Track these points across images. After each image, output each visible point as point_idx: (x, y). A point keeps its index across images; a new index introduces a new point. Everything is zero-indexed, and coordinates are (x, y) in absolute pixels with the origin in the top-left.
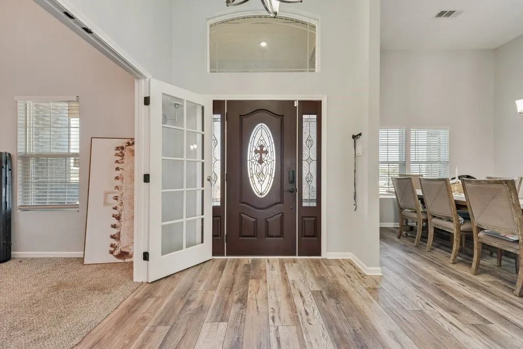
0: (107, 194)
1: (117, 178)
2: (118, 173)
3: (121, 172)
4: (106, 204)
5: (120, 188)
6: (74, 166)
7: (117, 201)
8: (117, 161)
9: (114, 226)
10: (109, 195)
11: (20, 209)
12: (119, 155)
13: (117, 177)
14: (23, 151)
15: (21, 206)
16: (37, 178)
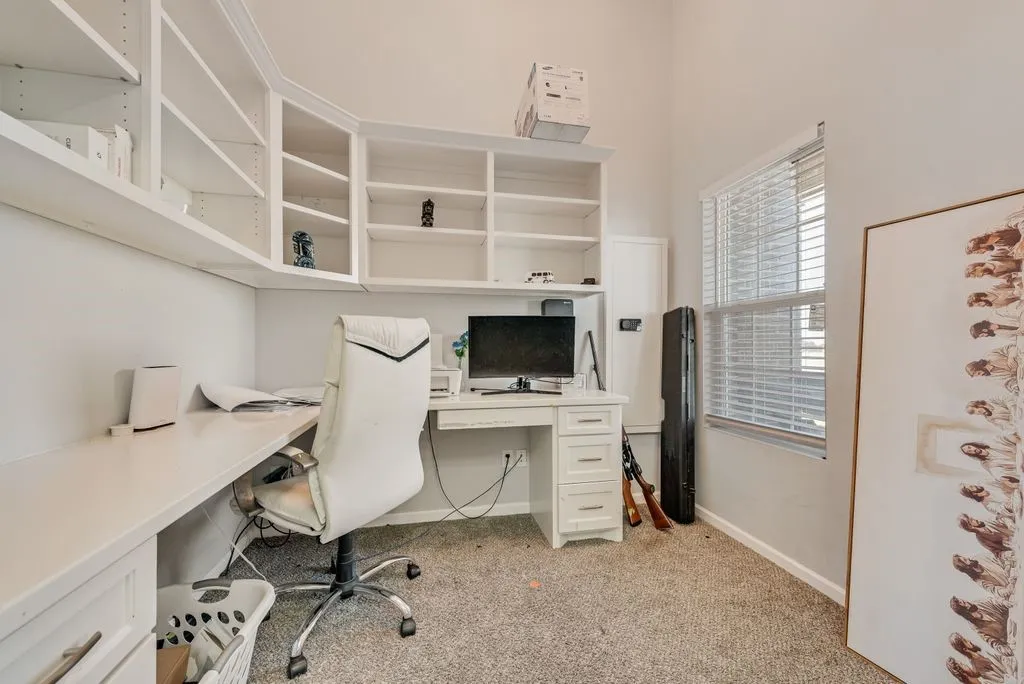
0: (929, 427)
1: (980, 367)
2: (984, 349)
3: (1001, 340)
4: (925, 463)
5: (997, 411)
6: (811, 328)
7: (988, 468)
8: (979, 298)
9: (972, 570)
10: (940, 433)
11: (708, 421)
12: (989, 272)
13: (984, 363)
14: (710, 301)
15: (709, 416)
16: (735, 359)
